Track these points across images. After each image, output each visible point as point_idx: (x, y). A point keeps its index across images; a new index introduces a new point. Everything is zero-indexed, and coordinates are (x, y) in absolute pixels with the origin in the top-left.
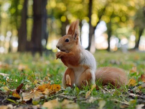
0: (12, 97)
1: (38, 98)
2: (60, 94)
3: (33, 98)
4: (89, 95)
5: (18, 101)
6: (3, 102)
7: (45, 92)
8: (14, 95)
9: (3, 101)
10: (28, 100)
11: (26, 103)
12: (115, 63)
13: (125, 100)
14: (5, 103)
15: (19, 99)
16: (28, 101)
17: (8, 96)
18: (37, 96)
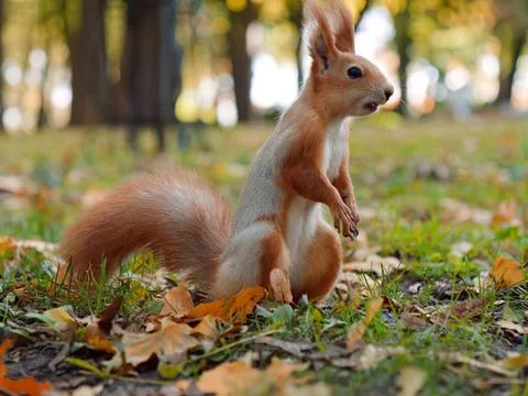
0: (84, 347)
1: (180, 351)
2: (254, 337)
3: (163, 353)
4: (360, 337)
5: (105, 363)
6: (53, 369)
7: (201, 328)
8: (91, 341)
9: (52, 365)
10: (144, 358)
11: (136, 374)
12: (433, 176)
13: (490, 354)
14: (59, 372)
15: (109, 356)
16: (142, 364)
17: (71, 345)
18: (173, 347)
